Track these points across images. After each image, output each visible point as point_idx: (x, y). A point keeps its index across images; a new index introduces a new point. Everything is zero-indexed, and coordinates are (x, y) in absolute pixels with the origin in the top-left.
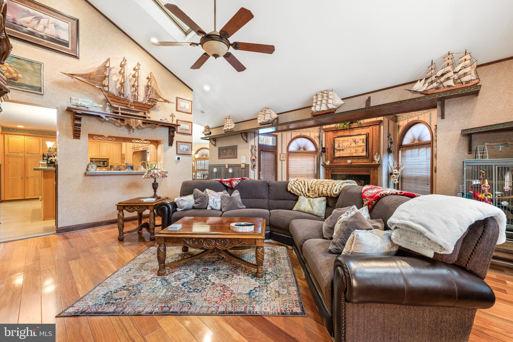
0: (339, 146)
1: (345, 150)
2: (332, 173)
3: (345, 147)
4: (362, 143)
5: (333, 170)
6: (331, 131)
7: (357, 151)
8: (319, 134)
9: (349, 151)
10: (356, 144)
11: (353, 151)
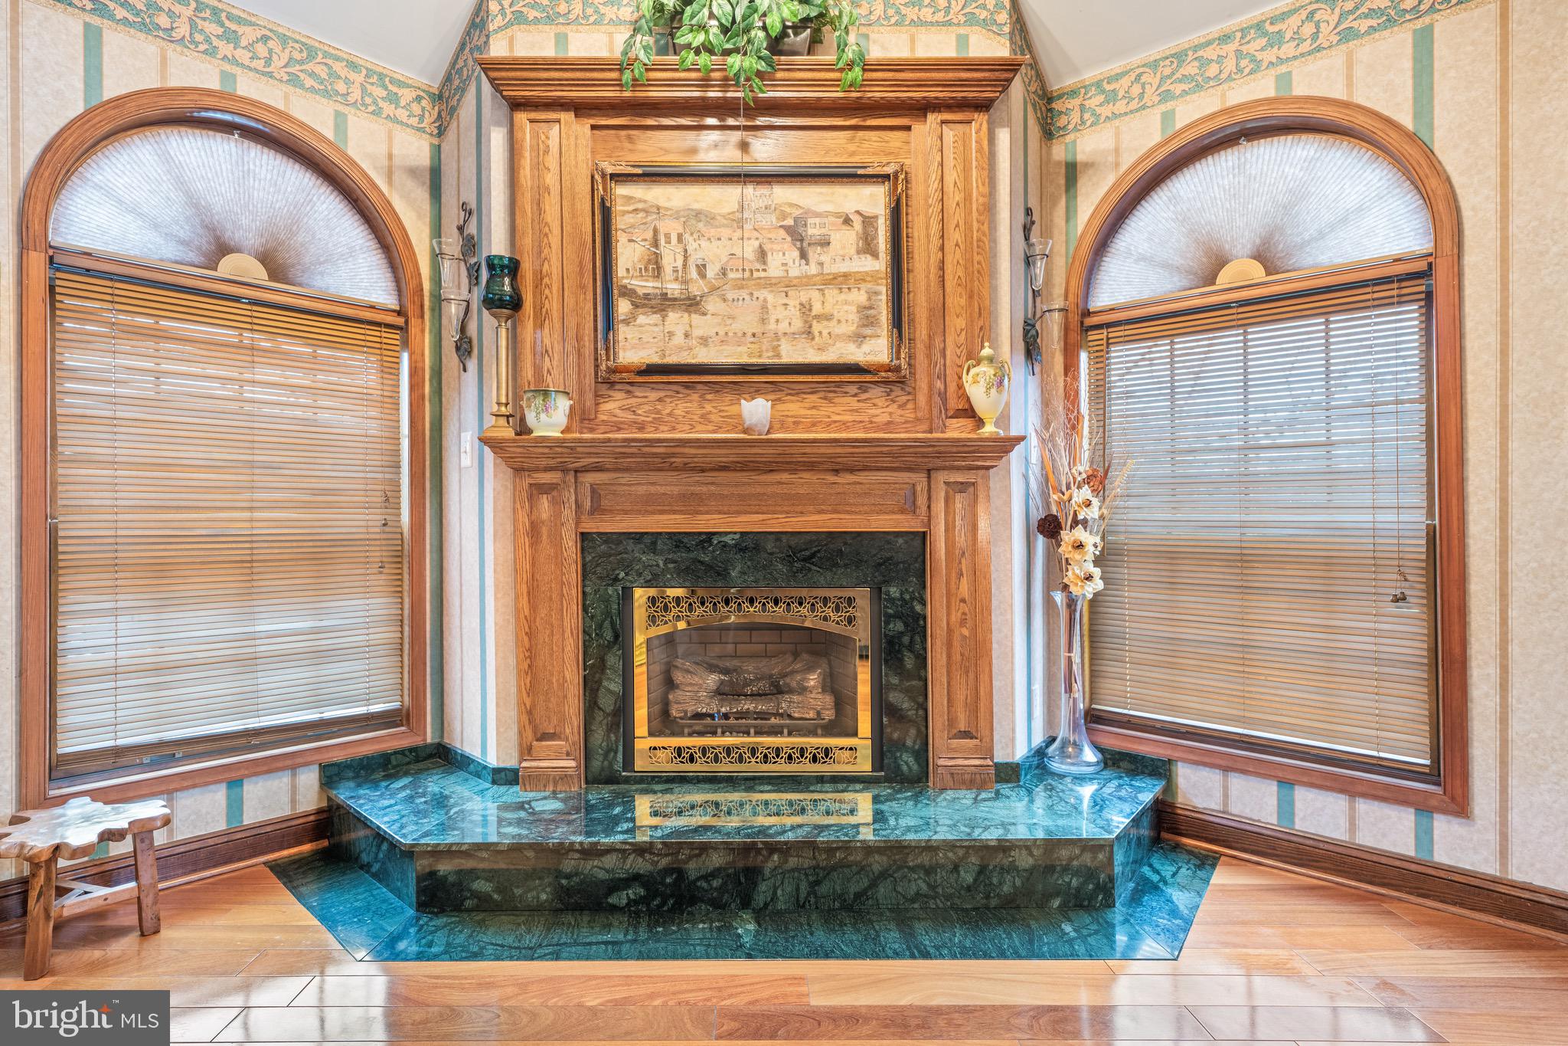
0: (653, 263)
1: (712, 305)
2: (591, 526)
3: (711, 273)
4: (858, 252)
5: (594, 491)
6: (581, 109)
7: (818, 317)
8: (437, 151)
9: (746, 322)
10: (803, 255)
11: (785, 316)
